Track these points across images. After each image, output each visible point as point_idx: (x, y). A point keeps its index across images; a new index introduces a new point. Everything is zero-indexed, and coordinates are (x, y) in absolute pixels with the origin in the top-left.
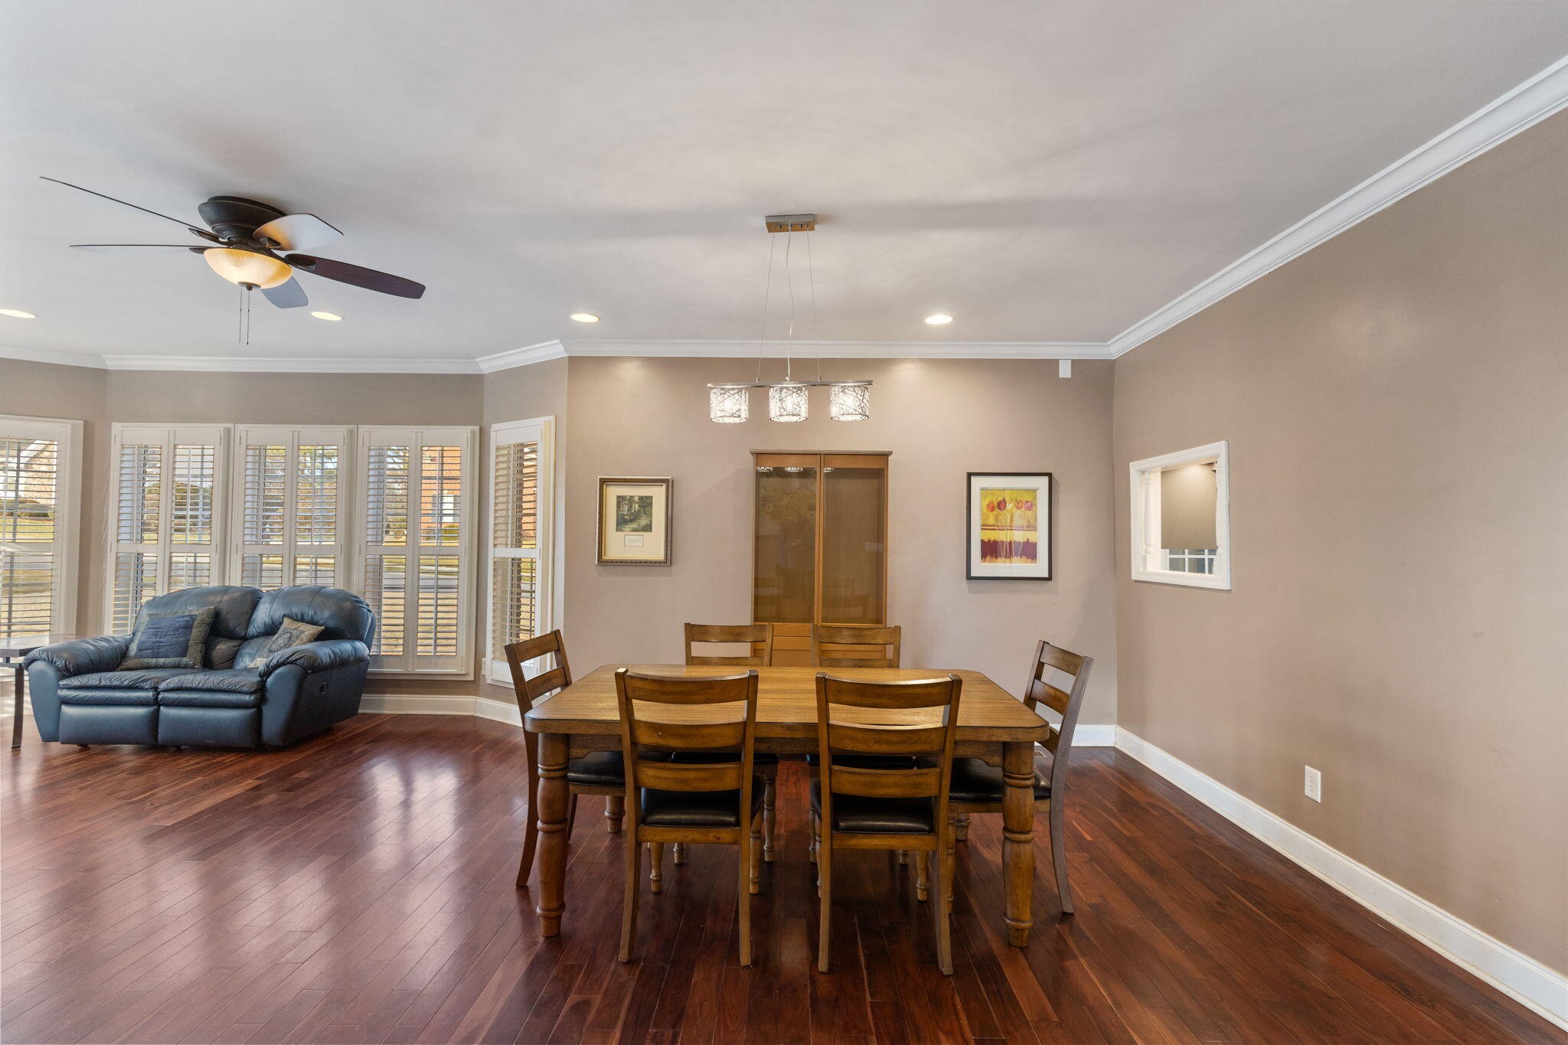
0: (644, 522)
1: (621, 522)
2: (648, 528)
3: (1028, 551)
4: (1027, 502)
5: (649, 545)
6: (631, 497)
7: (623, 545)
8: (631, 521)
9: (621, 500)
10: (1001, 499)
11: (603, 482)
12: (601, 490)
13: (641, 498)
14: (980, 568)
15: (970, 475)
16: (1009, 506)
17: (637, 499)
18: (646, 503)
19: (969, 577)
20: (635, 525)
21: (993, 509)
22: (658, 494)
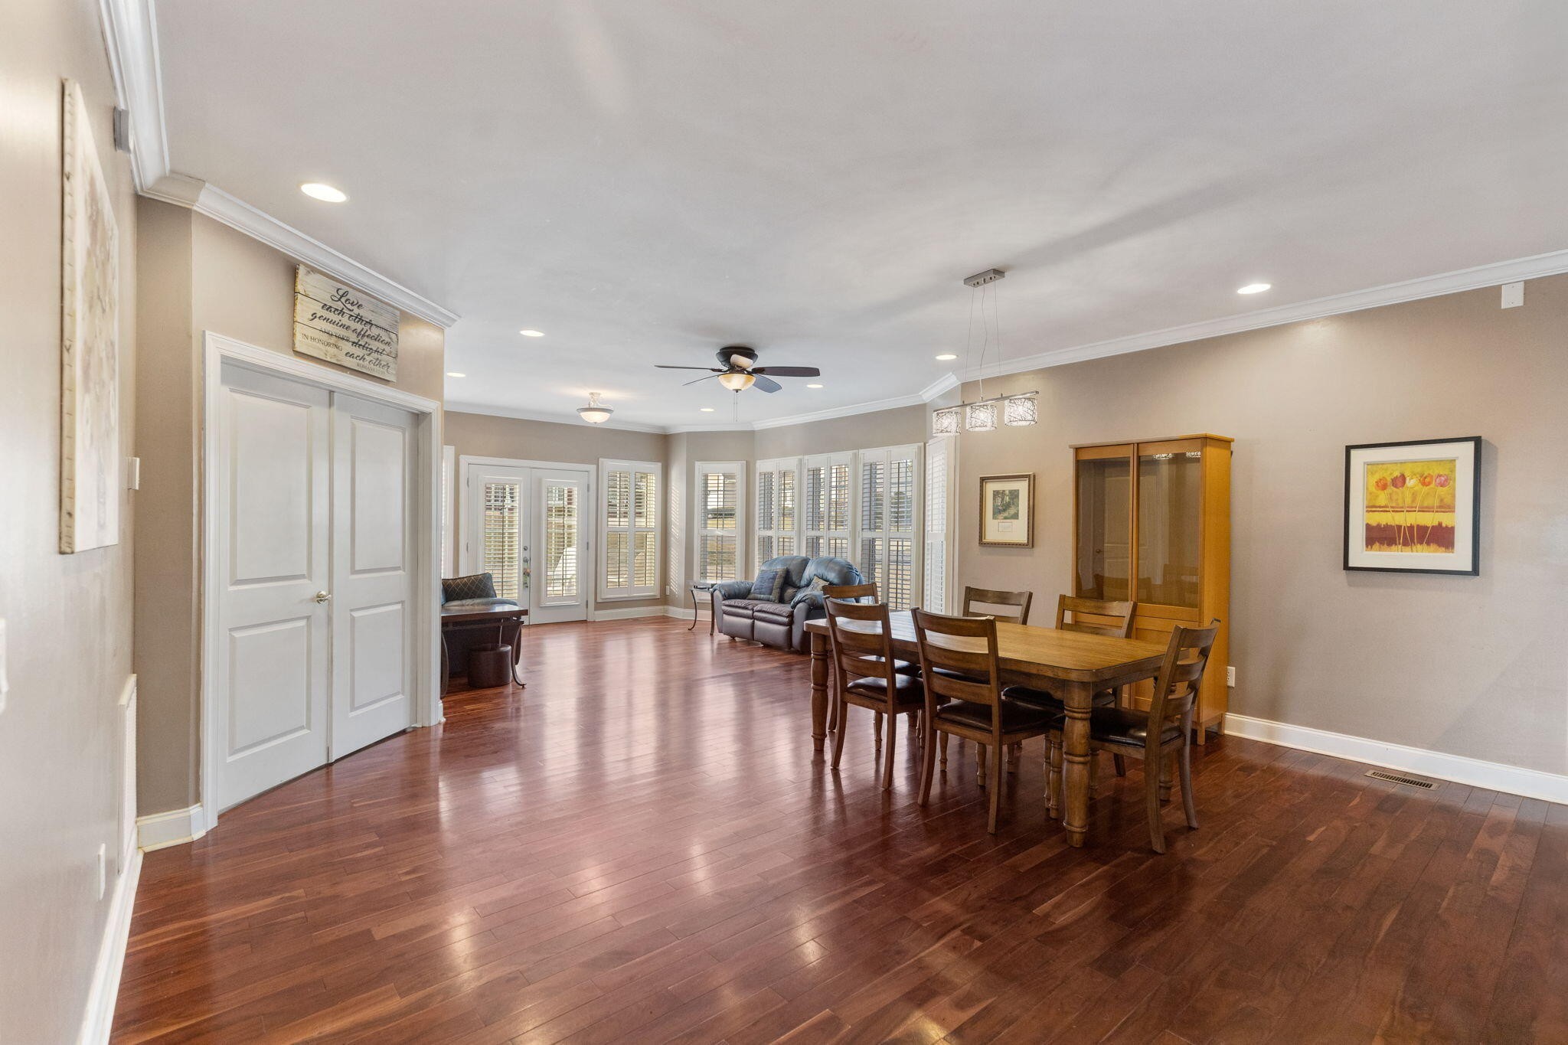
0: (1012, 511)
1: (997, 512)
2: (1016, 516)
3: (1442, 537)
4: (1439, 476)
5: (1016, 531)
6: (1004, 491)
7: (998, 530)
8: (1004, 510)
9: (996, 494)
10: (1397, 474)
11: (983, 480)
12: (981, 486)
13: (1010, 492)
14: (1361, 556)
15: (1349, 449)
16: (1411, 482)
17: (1007, 492)
18: (1014, 495)
19: (1346, 567)
20: (1006, 514)
21: (1384, 487)
22: (1022, 487)
